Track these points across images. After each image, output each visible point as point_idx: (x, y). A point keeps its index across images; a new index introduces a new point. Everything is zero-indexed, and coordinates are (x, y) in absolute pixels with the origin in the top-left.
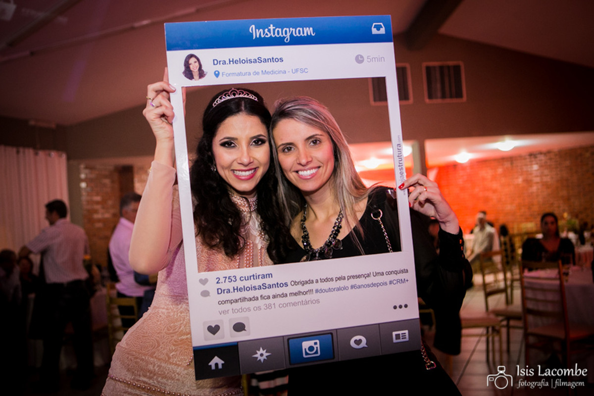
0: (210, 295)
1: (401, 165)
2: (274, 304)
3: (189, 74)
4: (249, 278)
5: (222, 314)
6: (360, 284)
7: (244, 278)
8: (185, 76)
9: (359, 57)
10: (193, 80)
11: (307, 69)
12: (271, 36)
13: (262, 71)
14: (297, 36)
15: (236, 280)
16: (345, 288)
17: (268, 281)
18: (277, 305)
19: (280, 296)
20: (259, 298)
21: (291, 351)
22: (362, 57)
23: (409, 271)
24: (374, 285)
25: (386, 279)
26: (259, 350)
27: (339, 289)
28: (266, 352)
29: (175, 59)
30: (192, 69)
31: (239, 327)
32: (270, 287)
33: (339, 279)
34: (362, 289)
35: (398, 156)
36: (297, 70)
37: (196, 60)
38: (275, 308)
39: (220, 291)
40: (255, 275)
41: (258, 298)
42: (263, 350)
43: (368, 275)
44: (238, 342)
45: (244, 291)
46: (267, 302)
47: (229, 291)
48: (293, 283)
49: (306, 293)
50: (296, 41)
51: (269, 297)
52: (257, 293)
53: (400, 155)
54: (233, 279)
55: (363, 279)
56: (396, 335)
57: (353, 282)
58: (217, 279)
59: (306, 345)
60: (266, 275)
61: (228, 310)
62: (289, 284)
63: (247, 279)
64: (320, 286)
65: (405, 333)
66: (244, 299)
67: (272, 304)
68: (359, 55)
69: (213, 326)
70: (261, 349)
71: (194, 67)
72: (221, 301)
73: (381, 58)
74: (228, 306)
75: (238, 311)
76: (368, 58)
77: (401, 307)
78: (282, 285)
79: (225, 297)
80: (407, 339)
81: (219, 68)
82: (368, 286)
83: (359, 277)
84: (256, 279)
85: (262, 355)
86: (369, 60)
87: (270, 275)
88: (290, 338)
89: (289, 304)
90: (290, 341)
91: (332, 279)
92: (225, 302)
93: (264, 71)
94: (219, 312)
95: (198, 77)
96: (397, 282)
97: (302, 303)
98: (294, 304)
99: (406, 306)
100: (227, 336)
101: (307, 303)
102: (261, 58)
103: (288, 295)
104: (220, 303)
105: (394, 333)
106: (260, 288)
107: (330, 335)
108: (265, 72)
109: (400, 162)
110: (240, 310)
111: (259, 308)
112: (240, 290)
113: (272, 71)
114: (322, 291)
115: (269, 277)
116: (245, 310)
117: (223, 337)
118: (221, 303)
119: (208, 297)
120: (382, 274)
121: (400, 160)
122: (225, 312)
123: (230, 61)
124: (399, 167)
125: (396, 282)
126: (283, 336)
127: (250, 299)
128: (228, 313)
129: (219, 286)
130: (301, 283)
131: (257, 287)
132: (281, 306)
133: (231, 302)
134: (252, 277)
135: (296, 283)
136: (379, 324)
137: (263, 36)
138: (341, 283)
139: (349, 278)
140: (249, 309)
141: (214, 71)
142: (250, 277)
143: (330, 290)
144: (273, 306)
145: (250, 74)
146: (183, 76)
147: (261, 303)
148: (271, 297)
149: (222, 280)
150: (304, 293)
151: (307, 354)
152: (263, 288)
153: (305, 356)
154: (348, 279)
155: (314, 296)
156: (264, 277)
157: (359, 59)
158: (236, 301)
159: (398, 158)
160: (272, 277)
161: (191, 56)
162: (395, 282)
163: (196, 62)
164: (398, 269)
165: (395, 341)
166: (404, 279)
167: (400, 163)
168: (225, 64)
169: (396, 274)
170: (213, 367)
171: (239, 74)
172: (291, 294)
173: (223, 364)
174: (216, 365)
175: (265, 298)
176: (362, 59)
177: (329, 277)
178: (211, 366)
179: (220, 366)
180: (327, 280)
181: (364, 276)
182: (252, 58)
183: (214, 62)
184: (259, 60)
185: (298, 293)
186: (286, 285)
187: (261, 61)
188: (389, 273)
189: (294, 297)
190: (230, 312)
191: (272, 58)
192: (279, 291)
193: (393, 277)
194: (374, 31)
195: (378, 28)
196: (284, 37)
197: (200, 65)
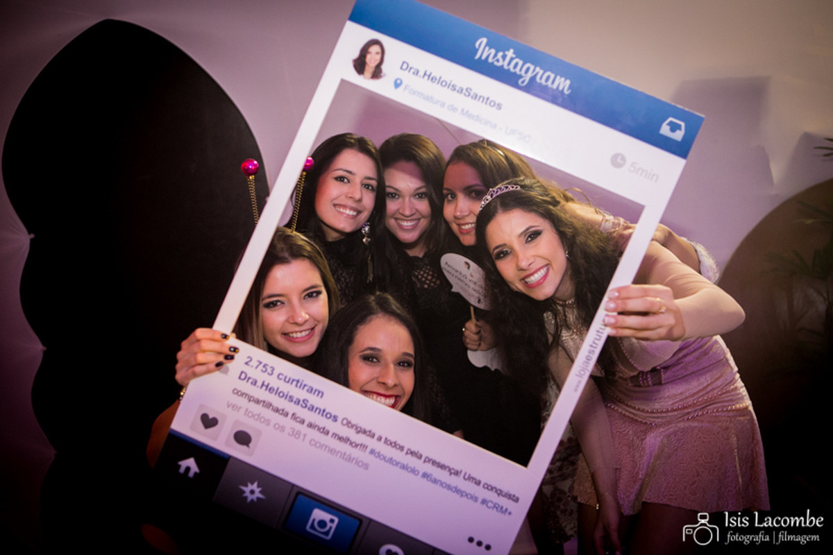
0: (229, 374)
1: (595, 345)
2: (305, 435)
3: (360, 65)
4: (289, 381)
5: (231, 407)
6: (438, 478)
7: (283, 378)
9: (620, 157)
10: (362, 76)
11: (530, 137)
12: (502, 66)
13: (463, 110)
14: (541, 84)
15: (272, 374)
16: (414, 471)
17: (313, 400)
18: (308, 439)
19: (319, 429)
20: (290, 416)
21: (293, 510)
22: (623, 159)
23: (520, 501)
24: (457, 491)
25: (481, 493)
26: (252, 484)
27: (404, 467)
28: (261, 492)
29: (351, 36)
30: (367, 61)
31: (243, 438)
32: (312, 408)
33: (412, 453)
34: (437, 487)
35: (598, 331)
36: (513, 132)
37: (379, 51)
38: (303, 440)
39: (243, 376)
40: (301, 381)
41: (288, 414)
42: (258, 486)
43: (457, 473)
44: (230, 457)
45: (276, 394)
46: (298, 426)
47: (255, 383)
48: (345, 422)
49: (356, 446)
50: (532, 88)
51: (302, 422)
52: (291, 408)
53: (601, 331)
54: (269, 370)
55: (446, 473)
57: (429, 468)
58: (248, 357)
59: (318, 514)
60: (316, 390)
61: (240, 408)
62: (339, 420)
63: (287, 380)
64: (381, 447)
66: (268, 405)
67: (303, 433)
68: (620, 154)
69: (211, 417)
70: (256, 484)
71: (372, 59)
72: (239, 389)
73: (654, 175)
74: (243, 402)
75: (253, 416)
76: (632, 165)
77: (480, 544)
78: (329, 416)
79: (246, 387)
81: (407, 77)
82: (449, 487)
83: (442, 467)
84: (300, 387)
85: (252, 492)
86: (632, 169)
87: (320, 393)
88: (301, 493)
90: (300, 497)
91: (402, 448)
92: (242, 394)
93: (465, 111)
94: (228, 403)
95: (370, 75)
96: (494, 506)
97: (343, 456)
98: (332, 451)
99: (488, 548)
100: (219, 440)
101: (350, 459)
102: (471, 90)
103: (330, 434)
104: (235, 391)
106: (298, 402)
107: (358, 522)
108: (465, 113)
109: (596, 342)
110: (256, 417)
111: (282, 429)
112: (271, 390)
113: (478, 117)
114: (379, 455)
116: (262, 420)
117: (215, 439)
118: (237, 392)
119: (225, 375)
120: (478, 483)
121: (598, 337)
122: (235, 407)
123: (425, 74)
124: (589, 348)
125: (492, 505)
126: (293, 485)
127: (277, 410)
128: (238, 411)
129: (246, 368)
130: (357, 428)
131: (294, 400)
132: (313, 442)
133: (251, 399)
134: (295, 383)
135: (349, 424)
137: (490, 60)
138: (412, 461)
139: (428, 460)
140: (268, 422)
141: (396, 78)
142: (293, 380)
143: (391, 461)
144: (302, 437)
145: (443, 105)
146: (351, 65)
147: (288, 422)
148: (306, 423)
149: (254, 363)
150: (354, 445)
151: (313, 527)
152: (302, 405)
153: (308, 528)
154: (425, 461)
155: (364, 456)
156: (311, 390)
157: (617, 161)
158: (258, 402)
159: (596, 333)
160: (322, 397)
161: (376, 42)
162: (490, 504)
163: (377, 53)
164: (505, 489)
166: (507, 509)
167: (594, 343)
168: (417, 74)
169: (499, 495)
170: (182, 470)
171: (429, 99)
172: (335, 435)
173: (196, 474)
174: (188, 469)
175: (298, 420)
176: (622, 162)
177: (401, 442)
178: (180, 466)
179: (191, 474)
180: (394, 445)
181: (450, 470)
182: (460, 84)
183: (402, 65)
184: (467, 92)
185: (345, 440)
186: (335, 419)
187: (469, 95)
188: (490, 488)
189: (338, 442)
190: (242, 411)
191: (486, 98)
192: (322, 422)
193: (492, 496)
194: (665, 130)
195: (674, 127)
196: (521, 77)
197: (381, 61)
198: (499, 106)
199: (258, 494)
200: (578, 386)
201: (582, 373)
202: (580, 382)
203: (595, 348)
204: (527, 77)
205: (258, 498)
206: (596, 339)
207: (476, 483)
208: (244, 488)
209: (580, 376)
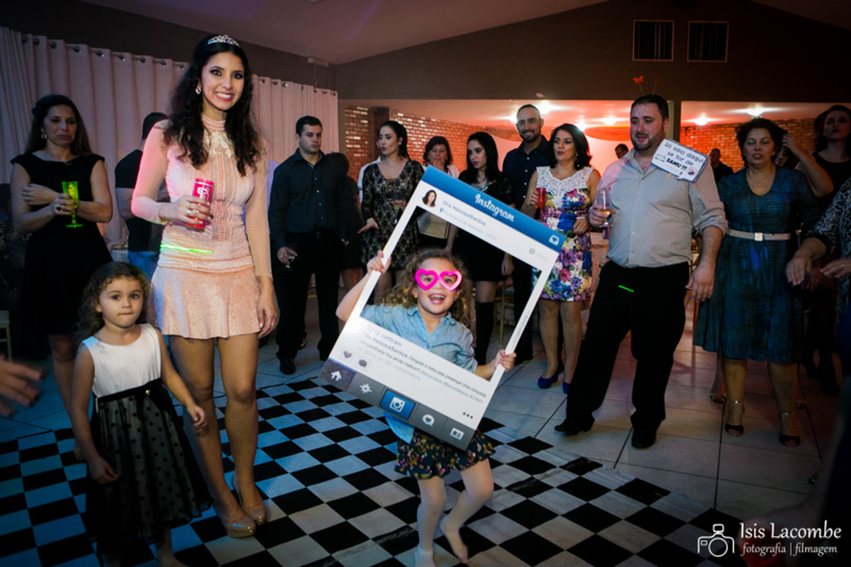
2: (392, 363)
3: (425, 200)
4: (386, 338)
5: (358, 349)
6: (451, 385)
8: (423, 200)
10: (426, 205)
12: (487, 208)
14: (502, 216)
15: (379, 334)
16: (440, 381)
17: (397, 347)
18: (393, 365)
19: (399, 361)
20: (385, 354)
21: (385, 397)
22: (534, 251)
23: (487, 397)
24: (459, 391)
25: (470, 392)
27: (436, 379)
28: (370, 389)
29: (423, 188)
30: (429, 199)
31: (363, 363)
32: (396, 351)
33: (440, 373)
34: (450, 389)
36: (489, 236)
38: (391, 366)
40: (392, 338)
42: (369, 386)
43: (460, 383)
44: (357, 372)
45: (380, 344)
46: (389, 359)
47: (370, 338)
48: (410, 358)
50: (499, 218)
51: (391, 357)
52: (386, 350)
54: (377, 333)
55: (455, 383)
57: (447, 380)
59: (396, 400)
60: (398, 343)
61: (363, 349)
62: (408, 357)
64: (426, 370)
65: (461, 434)
66: (376, 349)
68: (533, 249)
69: (348, 353)
70: (367, 385)
71: (431, 198)
73: (546, 259)
75: (368, 353)
77: (468, 416)
78: (403, 355)
80: (460, 438)
81: (445, 208)
82: (456, 389)
83: (453, 380)
84: (391, 341)
85: (366, 389)
86: (538, 255)
87: (400, 344)
88: (388, 390)
89: (401, 369)
90: (388, 392)
91: (435, 371)
92: (364, 343)
94: (357, 347)
95: (430, 205)
96: (475, 399)
97: (409, 373)
98: (404, 371)
99: (472, 417)
100: (352, 364)
101: (412, 375)
103: (404, 363)
104: (361, 341)
105: (454, 430)
106: (389, 348)
107: (413, 404)
108: (470, 225)
110: (370, 354)
111: (382, 360)
112: (377, 342)
113: (475, 228)
114: (425, 374)
116: (372, 355)
117: (350, 363)
120: (469, 388)
122: (360, 349)
123: (453, 207)
126: (385, 386)
127: (379, 351)
128: (362, 351)
130: (416, 361)
132: (395, 367)
133: (368, 345)
134: (389, 339)
135: (412, 359)
136: (448, 418)
137: (481, 204)
138: (440, 377)
139: (447, 377)
140: (375, 357)
141: (441, 207)
143: (430, 376)
144: (390, 364)
146: (421, 200)
147: (384, 357)
148: (393, 358)
149: (371, 329)
150: (414, 368)
151: (393, 406)
152: (391, 349)
153: (391, 406)
154: (445, 377)
155: (418, 374)
156: (396, 343)
157: (532, 251)
158: (371, 347)
160: (401, 346)
161: (433, 191)
162: (473, 398)
163: (433, 196)
164: (480, 391)
165: (452, 434)
166: (481, 400)
168: (450, 207)
169: (477, 393)
170: (333, 377)
171: (455, 218)
172: (406, 364)
173: (339, 380)
174: (336, 377)
175: (389, 356)
177: (435, 368)
178: (331, 375)
179: (337, 379)
180: (432, 369)
181: (456, 381)
182: (469, 213)
183: (444, 202)
184: (471, 217)
185: (410, 366)
186: (406, 356)
188: (474, 390)
189: (406, 367)
190: (364, 351)
191: (479, 220)
192: (400, 357)
193: (474, 394)
194: (551, 240)
195: (555, 240)
196: (494, 212)
197: (435, 199)
198: (484, 224)
199: (368, 390)
204: (497, 213)
205: (369, 392)
208: (361, 386)
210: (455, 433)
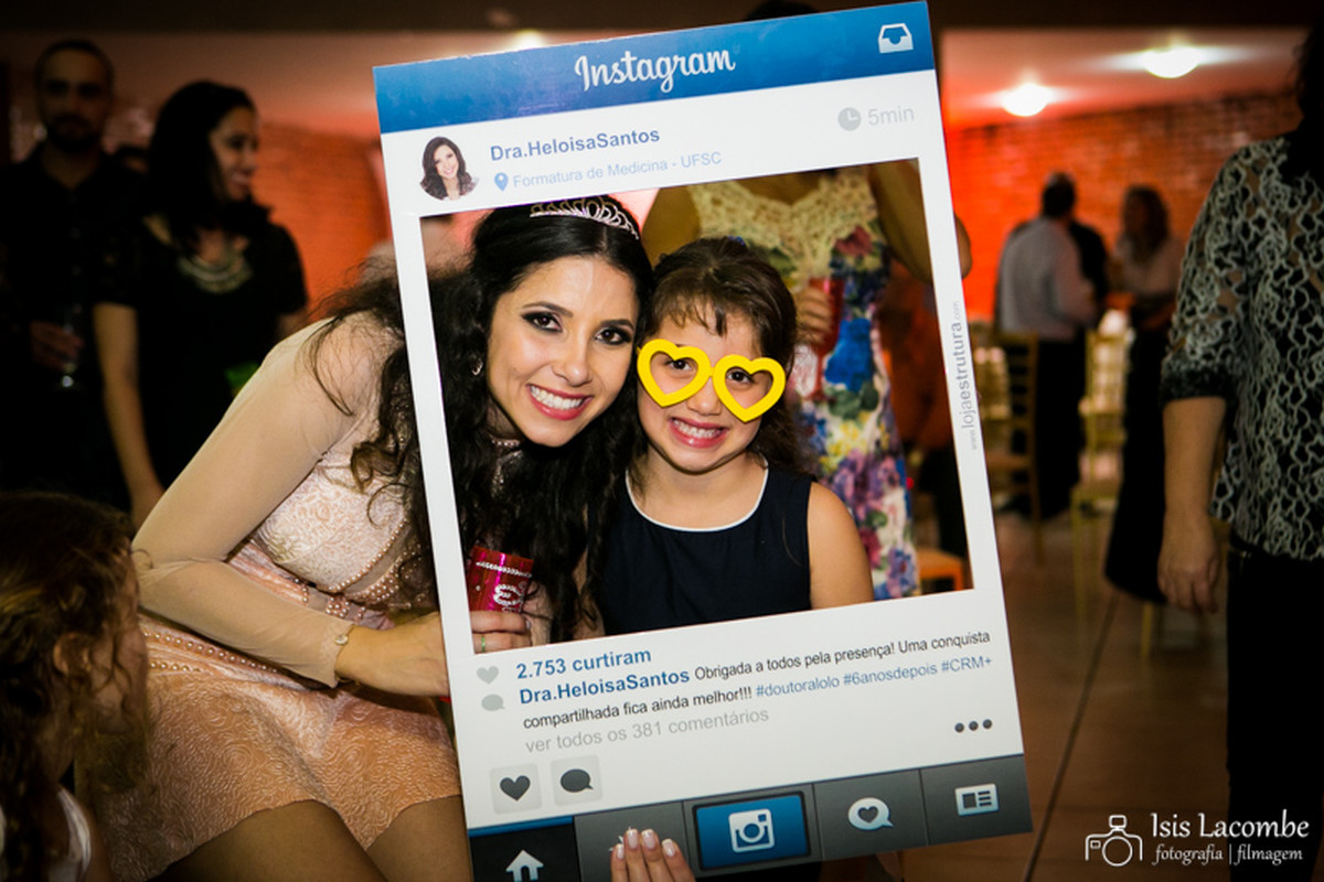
0: (504, 705)
1: (962, 375)
2: (658, 724)
3: (434, 184)
4: (591, 665)
6: (868, 673)
7: (583, 665)
8: (427, 191)
9: (849, 113)
10: (446, 198)
11: (718, 154)
12: (628, 81)
13: (610, 167)
14: (691, 75)
15: (564, 669)
16: (830, 683)
17: (641, 670)
18: (665, 727)
19: (672, 705)
20: (622, 710)
22: (854, 113)
23: (992, 637)
24: (902, 673)
25: (934, 657)
27: (815, 685)
29: (401, 155)
30: (441, 173)
31: (576, 781)
32: (646, 682)
33: (814, 660)
34: (874, 684)
35: (956, 354)
36: (693, 159)
37: (450, 151)
38: (659, 733)
39: (527, 696)
40: (609, 655)
41: (617, 710)
43: (889, 650)
44: (573, 817)
45: (585, 693)
46: (641, 718)
47: (547, 695)
48: (700, 673)
49: (735, 695)
50: (689, 87)
51: (644, 708)
52: (616, 699)
53: (960, 351)
54: (557, 666)
55: (874, 659)
56: (965, 796)
57: (849, 666)
58: (519, 667)
59: (738, 821)
60: (636, 655)
61: (548, 742)
62: (691, 675)
64: (769, 678)
65: (988, 792)
66: (584, 714)
67: (653, 723)
68: (847, 109)
69: (514, 780)
71: (446, 166)
72: (531, 717)
74: (546, 731)
75: (572, 742)
76: (870, 115)
77: (974, 726)
78: (674, 678)
79: (539, 709)
80: (994, 806)
81: (508, 166)
82: (889, 676)
83: (863, 654)
84: (613, 664)
87: (645, 655)
88: (698, 806)
89: (693, 725)
90: (699, 812)
91: (796, 662)
92: (540, 721)
93: (614, 168)
94: (527, 745)
95: (457, 192)
96: (963, 664)
97: (725, 720)
98: (706, 724)
99: (988, 724)
100: (546, 803)
101: (737, 719)
102: (605, 135)
103: (691, 702)
104: (528, 724)
105: (960, 792)
106: (622, 685)
107: (797, 797)
109: (962, 368)
110: (577, 741)
111: (622, 735)
112: (575, 692)
113: (634, 166)
114: (772, 690)
115: (643, 660)
116: (588, 739)
117: (538, 805)
118: (531, 723)
119: (500, 710)
120: (924, 646)
121: (962, 362)
122: (541, 746)
123: (531, 148)
124: (958, 381)
125: (960, 665)
126: (682, 802)
127: (601, 714)
128: (548, 748)
129: (524, 684)
130: (721, 672)
131: (615, 685)
132: (674, 728)
133: (554, 721)
134: (602, 662)
135: (708, 673)
136: (919, 769)
137: (607, 81)
138: (821, 671)
139: (840, 657)
140: (597, 738)
141: (495, 174)
142: (598, 660)
143: (792, 687)
144: (655, 729)
145: (580, 176)
146: (422, 191)
147: (624, 721)
148: (649, 708)
149: (531, 669)
150: (730, 697)
151: (741, 843)
152: (629, 687)
153: (736, 848)
154: (837, 660)
155: (754, 704)
156: (630, 659)
157: (849, 120)
158: (567, 718)
159: (955, 357)
160: (649, 659)
161: (438, 142)
162: (956, 665)
163: (450, 156)
164: (963, 634)
165: (962, 810)
166: (981, 658)
167: (960, 372)
168: (520, 155)
169: (959, 645)
170: (519, 875)
171: (555, 178)
172: (697, 699)
173: (539, 870)
174: (525, 870)
175: (636, 709)
176: (855, 118)
177: (790, 655)
178: (511, 874)
179: (533, 875)
180: (784, 663)
181: (876, 652)
182: (584, 136)
183: (493, 153)
184: (602, 141)
185: (717, 696)
186: (685, 677)
187: (606, 142)
188: (942, 643)
189: (706, 706)
190: (554, 744)
191: (630, 134)
192: (669, 692)
193: (951, 652)
194: (885, 45)
195: (895, 36)
196: (660, 81)
197: (462, 164)
198: (655, 136)
200: (974, 440)
201: (969, 419)
202: (972, 433)
203: (965, 377)
206: (960, 365)
207: (921, 648)
209: (969, 425)
210: (969, 800)
